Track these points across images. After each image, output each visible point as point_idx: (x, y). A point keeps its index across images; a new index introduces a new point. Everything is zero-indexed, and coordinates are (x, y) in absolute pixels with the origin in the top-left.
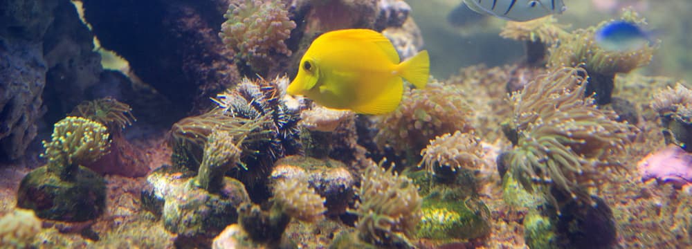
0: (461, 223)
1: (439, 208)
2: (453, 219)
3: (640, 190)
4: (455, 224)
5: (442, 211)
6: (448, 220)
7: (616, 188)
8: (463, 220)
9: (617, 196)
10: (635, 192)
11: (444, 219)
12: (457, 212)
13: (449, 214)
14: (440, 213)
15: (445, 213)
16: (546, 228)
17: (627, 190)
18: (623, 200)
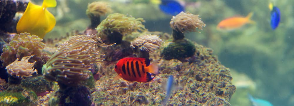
0: (18, 103)
1: (8, 96)
2: (14, 101)
3: (121, 83)
4: (14, 103)
5: (9, 97)
6: (11, 101)
7: (111, 82)
8: (19, 101)
9: (110, 86)
10: (119, 84)
11: (9, 101)
12: (17, 97)
13: (12, 99)
14: (8, 98)
15: (10, 98)
16: (55, 102)
17: (115, 83)
18: (113, 88)
